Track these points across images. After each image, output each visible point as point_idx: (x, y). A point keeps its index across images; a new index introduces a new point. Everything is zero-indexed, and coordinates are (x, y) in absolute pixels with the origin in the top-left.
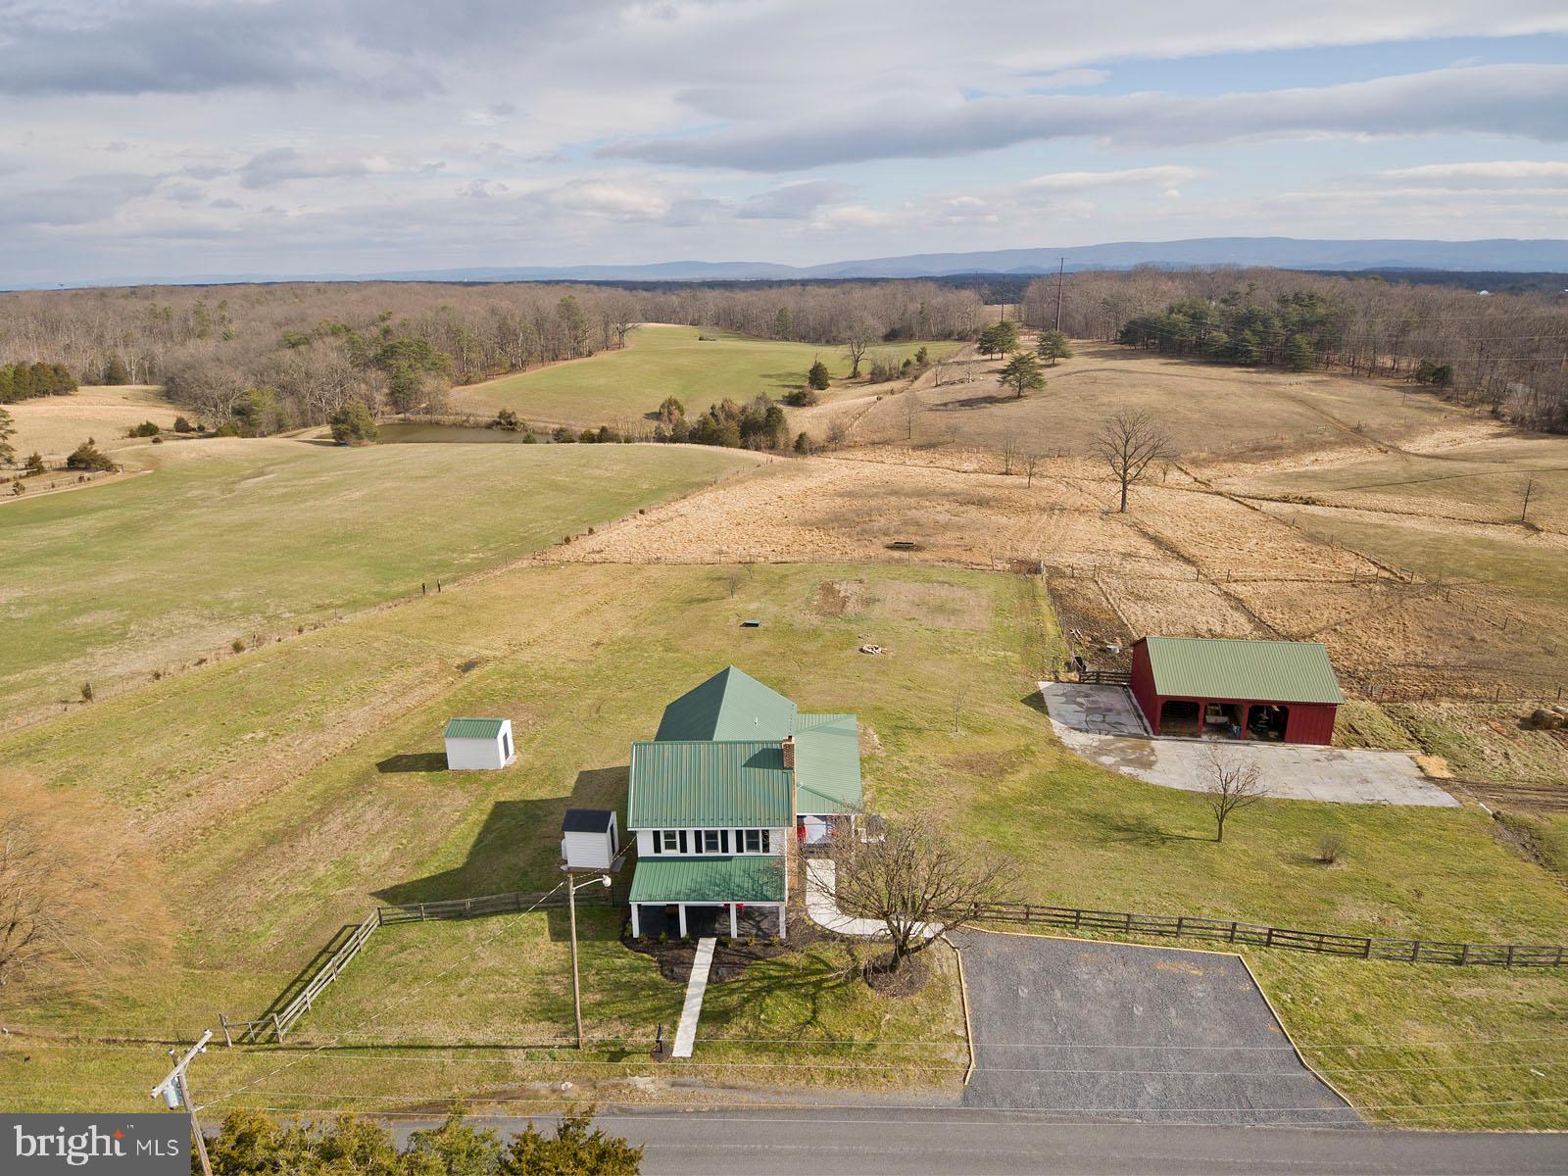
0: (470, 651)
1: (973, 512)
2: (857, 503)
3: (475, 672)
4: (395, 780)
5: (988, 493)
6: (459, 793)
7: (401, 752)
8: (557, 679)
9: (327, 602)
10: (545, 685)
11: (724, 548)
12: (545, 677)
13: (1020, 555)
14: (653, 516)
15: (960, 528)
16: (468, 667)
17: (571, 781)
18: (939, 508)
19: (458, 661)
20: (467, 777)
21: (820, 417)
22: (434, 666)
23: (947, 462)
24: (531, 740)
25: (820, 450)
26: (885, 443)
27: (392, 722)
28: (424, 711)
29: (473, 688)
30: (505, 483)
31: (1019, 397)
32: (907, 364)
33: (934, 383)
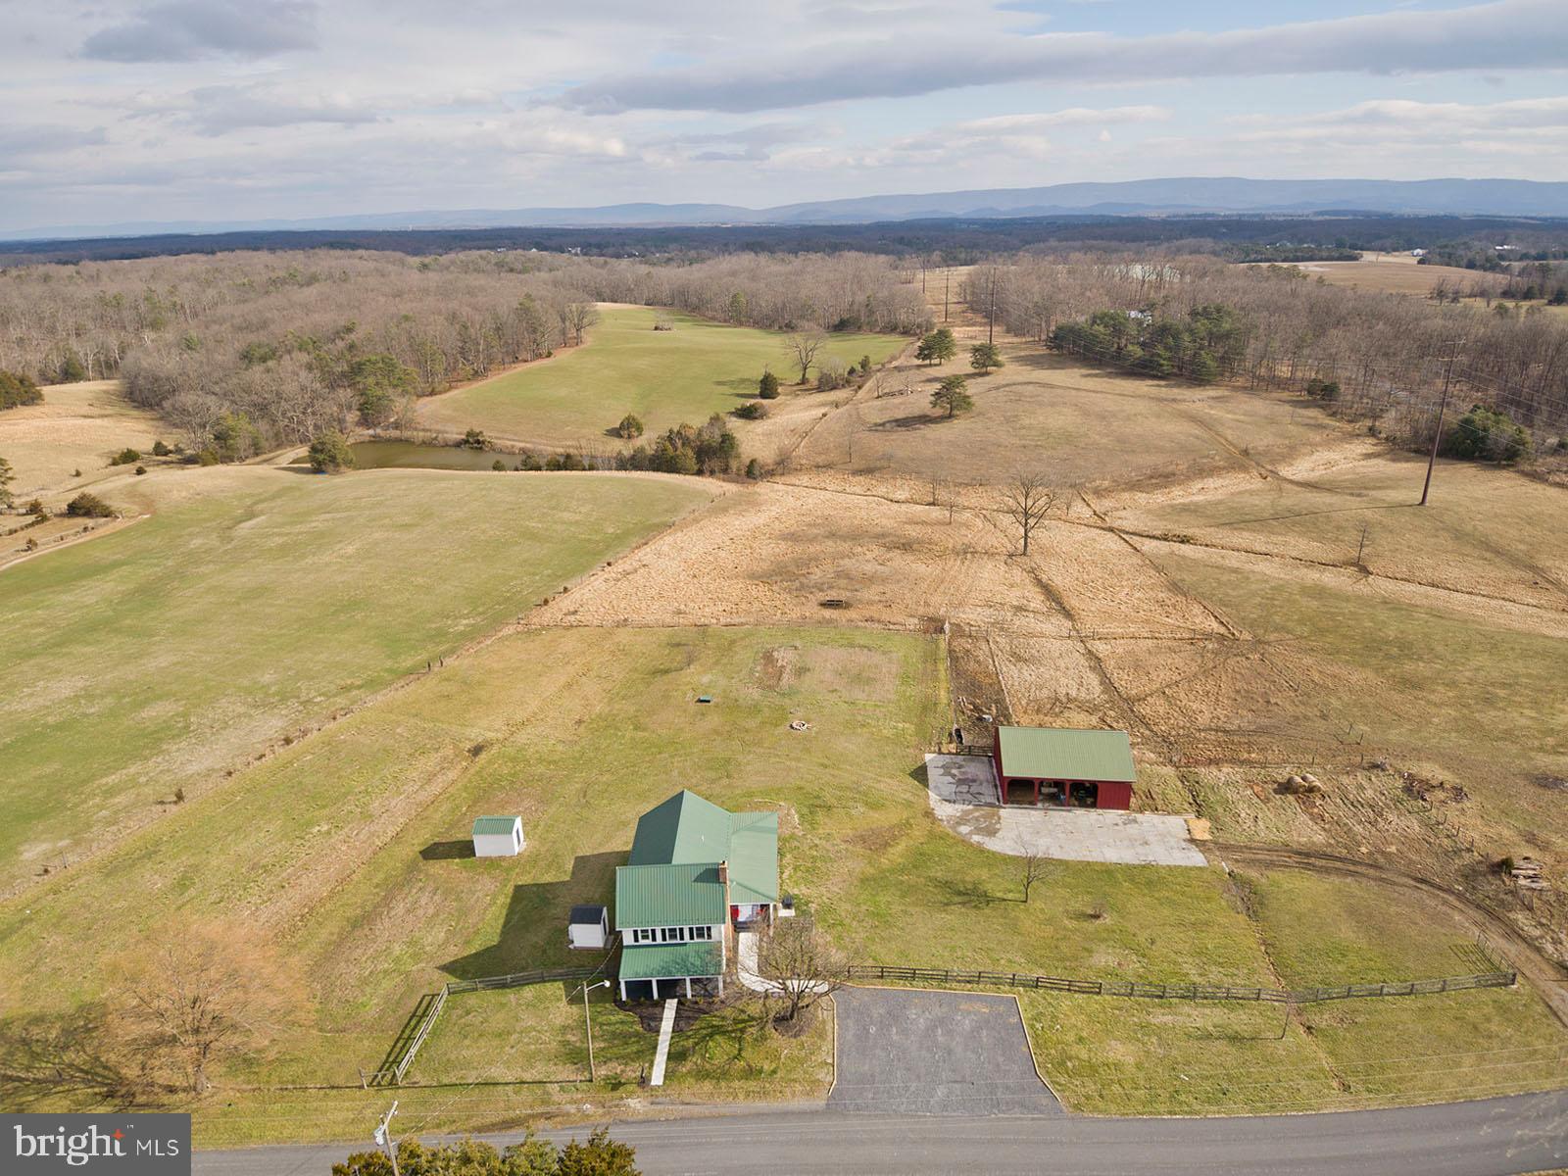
0: (476, 734)
1: (899, 560)
2: (799, 549)
3: (483, 756)
4: (437, 867)
5: (913, 532)
6: (486, 879)
7: (437, 840)
8: (549, 763)
9: (349, 682)
10: (541, 769)
11: (682, 607)
12: (540, 760)
13: (931, 612)
14: (620, 567)
15: (884, 580)
16: (477, 751)
17: (570, 866)
18: (869, 556)
19: (468, 745)
20: (492, 863)
21: (769, 434)
22: (449, 751)
23: (882, 490)
24: (536, 827)
25: (770, 474)
26: (829, 466)
27: (425, 810)
28: (448, 798)
29: (484, 774)
30: (484, 532)
31: (950, 416)
32: (852, 371)
33: (876, 394)
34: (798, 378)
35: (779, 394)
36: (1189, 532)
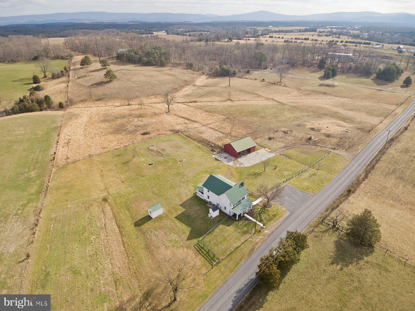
1: (144, 120)
2: (113, 123)
3: (110, 200)
4: (146, 226)
5: (136, 112)
7: (134, 222)
13: (169, 129)
14: (61, 142)
15: (149, 125)
16: (105, 200)
17: (181, 208)
18: (136, 120)
20: (160, 218)
25: (68, 106)
26: (85, 100)
27: (116, 218)
31: (111, 81)
32: (62, 71)
33: (76, 77)
34: (43, 76)
35: (41, 82)
36: (195, 100)
